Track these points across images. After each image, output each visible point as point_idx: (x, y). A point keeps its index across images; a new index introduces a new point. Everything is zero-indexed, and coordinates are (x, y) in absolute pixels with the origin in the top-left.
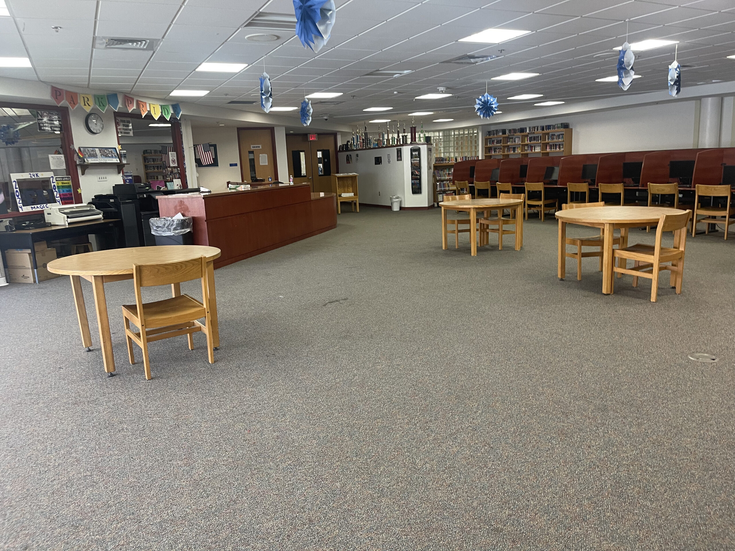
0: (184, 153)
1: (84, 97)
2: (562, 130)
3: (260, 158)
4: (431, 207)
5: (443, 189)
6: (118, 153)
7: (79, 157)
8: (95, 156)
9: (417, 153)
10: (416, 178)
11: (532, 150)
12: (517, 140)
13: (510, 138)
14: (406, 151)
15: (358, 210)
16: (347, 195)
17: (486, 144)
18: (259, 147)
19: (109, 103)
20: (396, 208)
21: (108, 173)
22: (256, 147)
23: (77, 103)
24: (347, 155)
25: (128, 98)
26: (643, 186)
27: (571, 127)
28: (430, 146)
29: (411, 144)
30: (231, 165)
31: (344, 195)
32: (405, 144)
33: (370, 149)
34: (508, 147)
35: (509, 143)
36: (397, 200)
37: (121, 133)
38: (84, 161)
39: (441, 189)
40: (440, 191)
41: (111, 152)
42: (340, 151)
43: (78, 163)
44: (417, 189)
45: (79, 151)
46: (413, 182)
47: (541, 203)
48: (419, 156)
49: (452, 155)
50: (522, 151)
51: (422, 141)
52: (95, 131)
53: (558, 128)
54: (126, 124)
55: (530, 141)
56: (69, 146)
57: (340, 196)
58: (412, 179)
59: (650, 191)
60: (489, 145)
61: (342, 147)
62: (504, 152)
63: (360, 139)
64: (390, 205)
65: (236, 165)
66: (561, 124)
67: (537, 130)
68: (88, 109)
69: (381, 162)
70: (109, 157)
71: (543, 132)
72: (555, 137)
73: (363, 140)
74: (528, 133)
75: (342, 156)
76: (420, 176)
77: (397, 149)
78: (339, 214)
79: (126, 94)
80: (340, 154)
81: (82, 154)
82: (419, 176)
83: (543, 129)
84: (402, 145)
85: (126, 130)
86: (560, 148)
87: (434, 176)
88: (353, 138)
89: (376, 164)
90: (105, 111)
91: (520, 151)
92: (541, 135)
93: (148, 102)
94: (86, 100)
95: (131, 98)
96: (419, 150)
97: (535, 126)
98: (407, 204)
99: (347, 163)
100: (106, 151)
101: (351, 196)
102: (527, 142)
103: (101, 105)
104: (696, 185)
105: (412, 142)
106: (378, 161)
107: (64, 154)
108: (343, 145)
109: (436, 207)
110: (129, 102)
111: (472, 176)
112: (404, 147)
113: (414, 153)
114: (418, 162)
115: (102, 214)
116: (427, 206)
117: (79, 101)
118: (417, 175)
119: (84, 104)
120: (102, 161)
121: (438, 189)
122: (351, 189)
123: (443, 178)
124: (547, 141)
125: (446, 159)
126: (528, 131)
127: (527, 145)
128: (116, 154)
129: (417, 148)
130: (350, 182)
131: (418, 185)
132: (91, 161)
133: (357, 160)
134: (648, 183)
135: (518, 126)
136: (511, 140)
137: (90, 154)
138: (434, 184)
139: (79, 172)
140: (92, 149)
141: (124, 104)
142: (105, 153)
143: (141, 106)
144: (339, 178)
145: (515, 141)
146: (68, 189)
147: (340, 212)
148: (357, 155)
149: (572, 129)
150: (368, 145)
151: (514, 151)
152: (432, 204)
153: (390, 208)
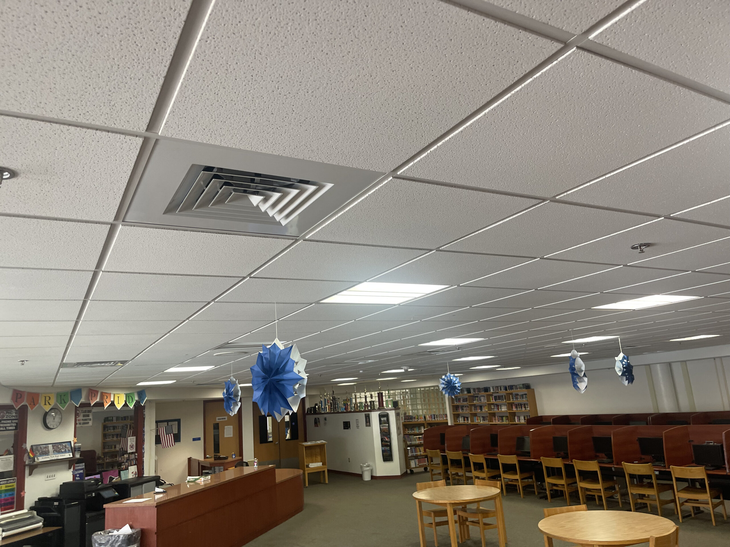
0: (144, 437)
1: (45, 397)
2: (525, 391)
3: (225, 430)
4: (404, 475)
5: (414, 454)
6: (73, 446)
7: (30, 458)
8: (47, 453)
9: (385, 419)
10: (386, 444)
11: (498, 409)
12: (482, 399)
13: (476, 397)
14: (375, 416)
15: (327, 482)
16: (315, 465)
17: (453, 402)
18: (225, 419)
19: (71, 399)
20: (367, 477)
21: (57, 470)
22: (222, 419)
23: (38, 403)
24: (315, 419)
25: (92, 391)
26: (617, 465)
27: (532, 388)
28: (398, 411)
29: (379, 409)
30: (194, 440)
31: (312, 465)
32: (373, 409)
33: (338, 413)
34: (475, 405)
35: (475, 402)
36: (368, 468)
37: (80, 424)
38: (34, 461)
39: (412, 454)
40: (412, 456)
41: (65, 446)
42: (308, 414)
43: (27, 463)
44: (387, 457)
45: (30, 450)
46: (383, 449)
47: (517, 477)
48: (388, 421)
49: (421, 412)
50: (489, 410)
51: (390, 406)
52: (52, 427)
53: (520, 388)
54: (87, 414)
55: (495, 400)
56: (22, 445)
57: (308, 466)
58: (382, 446)
59: (626, 471)
60: (455, 403)
61: (310, 409)
62: (471, 410)
63: (328, 403)
64: (361, 473)
65: (199, 439)
66: (523, 384)
67: (501, 390)
68: (47, 408)
69: (350, 427)
70: (62, 452)
71: (507, 392)
72: (519, 397)
73: (331, 403)
74: (493, 393)
75: (311, 419)
76: (390, 442)
77: (365, 414)
78: (307, 487)
79: (91, 388)
80: (308, 417)
81: (33, 454)
82: (388, 442)
83: (506, 390)
84: (370, 411)
85: (86, 420)
86: (525, 408)
87: (405, 441)
88: (321, 401)
89: (344, 429)
90: (65, 408)
91: (487, 410)
92: (505, 394)
93: (113, 392)
94: (47, 399)
95: (96, 391)
96: (387, 416)
97: (497, 385)
98: (379, 473)
99: (315, 426)
100: (59, 446)
101: (319, 466)
102: (493, 401)
103: (63, 402)
104: (671, 466)
105: (380, 408)
106: (347, 425)
107: (14, 454)
108: (311, 408)
109: (409, 474)
110: (93, 395)
111: (443, 443)
112: (372, 413)
113: (382, 419)
114: (387, 427)
115: (43, 522)
116: (400, 474)
117: (39, 401)
118: (387, 442)
119: (44, 403)
120: (53, 458)
121: (410, 454)
122: (319, 458)
123: (413, 443)
124: (511, 401)
125: (415, 417)
126: (492, 391)
127: (493, 404)
128: (70, 449)
129: (386, 414)
130: (318, 450)
131: (389, 452)
132: (41, 459)
133: (325, 424)
134: (622, 462)
135: (482, 386)
136: (477, 398)
137: (42, 452)
138: (405, 449)
139: (27, 472)
140: (44, 446)
141: (88, 398)
142: (59, 448)
143: (105, 397)
144: (307, 448)
145: (480, 400)
146: (11, 493)
147: (307, 485)
148: (325, 419)
149: (533, 389)
150: (336, 409)
151: (481, 409)
152: (405, 471)
153: (360, 476)
